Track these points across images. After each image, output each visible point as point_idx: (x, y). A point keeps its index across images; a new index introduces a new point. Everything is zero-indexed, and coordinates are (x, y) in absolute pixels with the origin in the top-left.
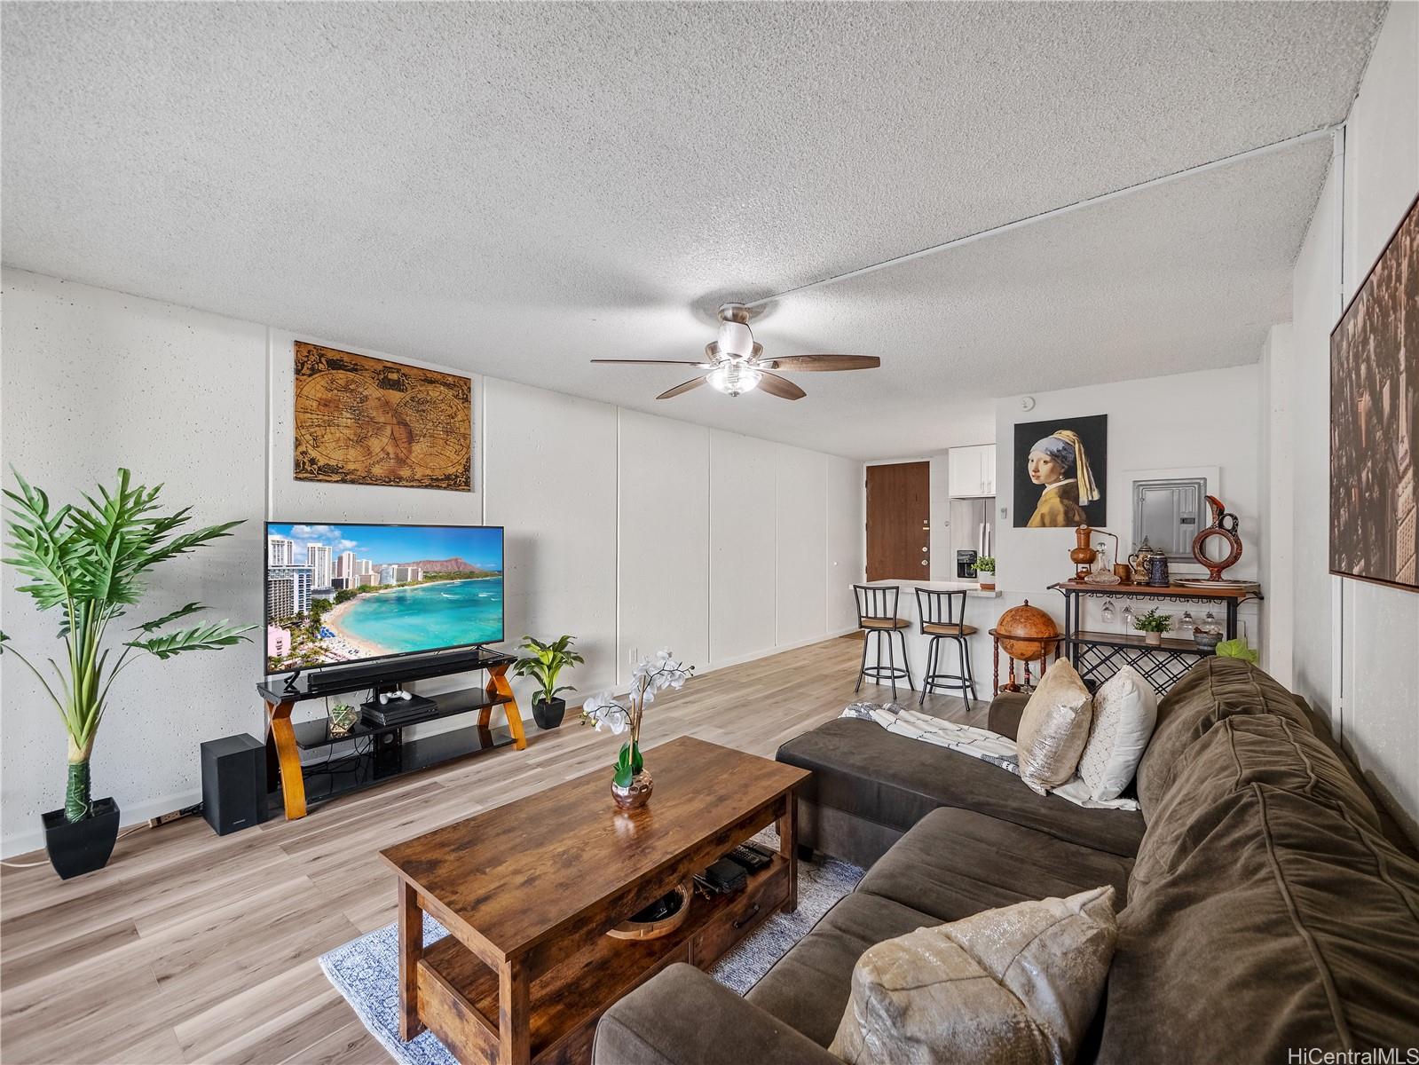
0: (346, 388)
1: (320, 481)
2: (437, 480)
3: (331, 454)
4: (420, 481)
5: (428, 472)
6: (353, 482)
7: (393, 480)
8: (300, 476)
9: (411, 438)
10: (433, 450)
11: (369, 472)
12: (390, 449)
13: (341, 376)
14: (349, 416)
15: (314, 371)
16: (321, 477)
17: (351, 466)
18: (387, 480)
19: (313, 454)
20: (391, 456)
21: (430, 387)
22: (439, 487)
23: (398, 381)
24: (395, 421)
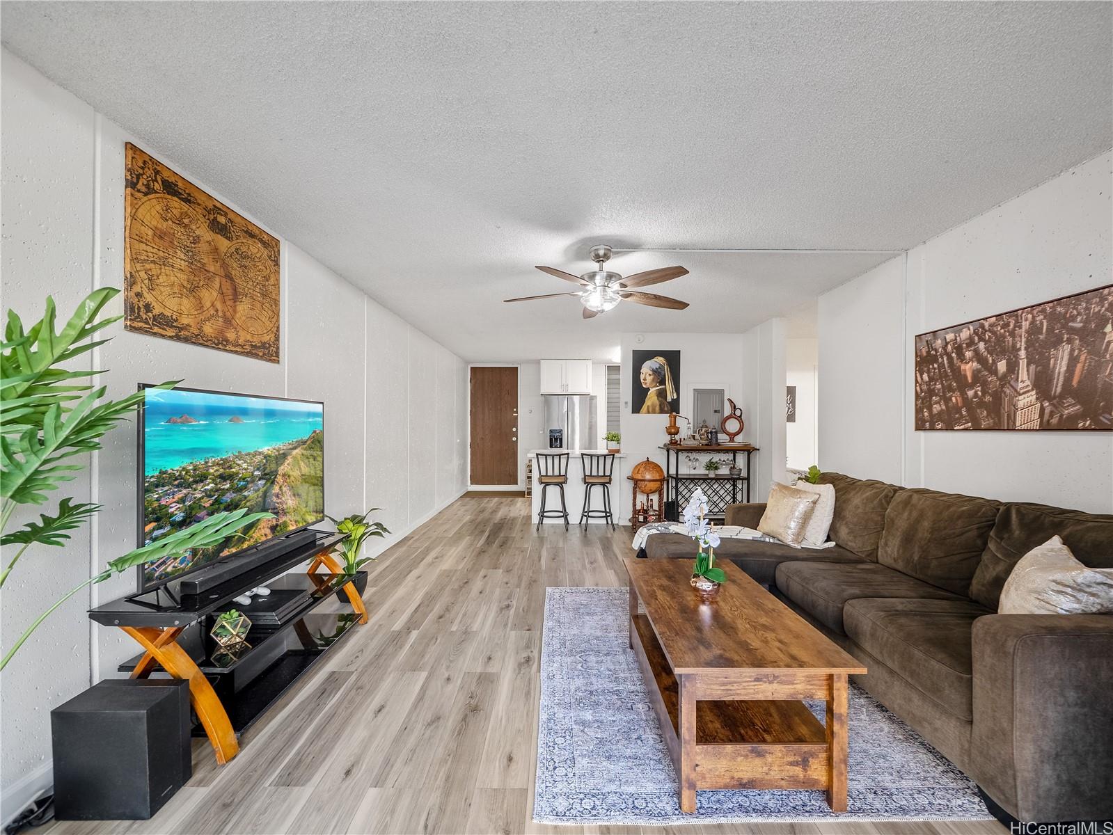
0: (179, 222)
1: (155, 334)
2: (255, 347)
3: (167, 302)
4: (242, 346)
5: (249, 337)
6: (186, 340)
7: (219, 343)
8: (136, 324)
9: (236, 297)
10: (253, 313)
11: (201, 329)
12: (219, 305)
13: (175, 203)
14: (182, 256)
15: (149, 191)
16: (156, 329)
17: (185, 320)
18: (216, 342)
19: (148, 297)
20: (220, 314)
21: (251, 241)
22: (256, 356)
23: (225, 226)
24: (223, 274)
